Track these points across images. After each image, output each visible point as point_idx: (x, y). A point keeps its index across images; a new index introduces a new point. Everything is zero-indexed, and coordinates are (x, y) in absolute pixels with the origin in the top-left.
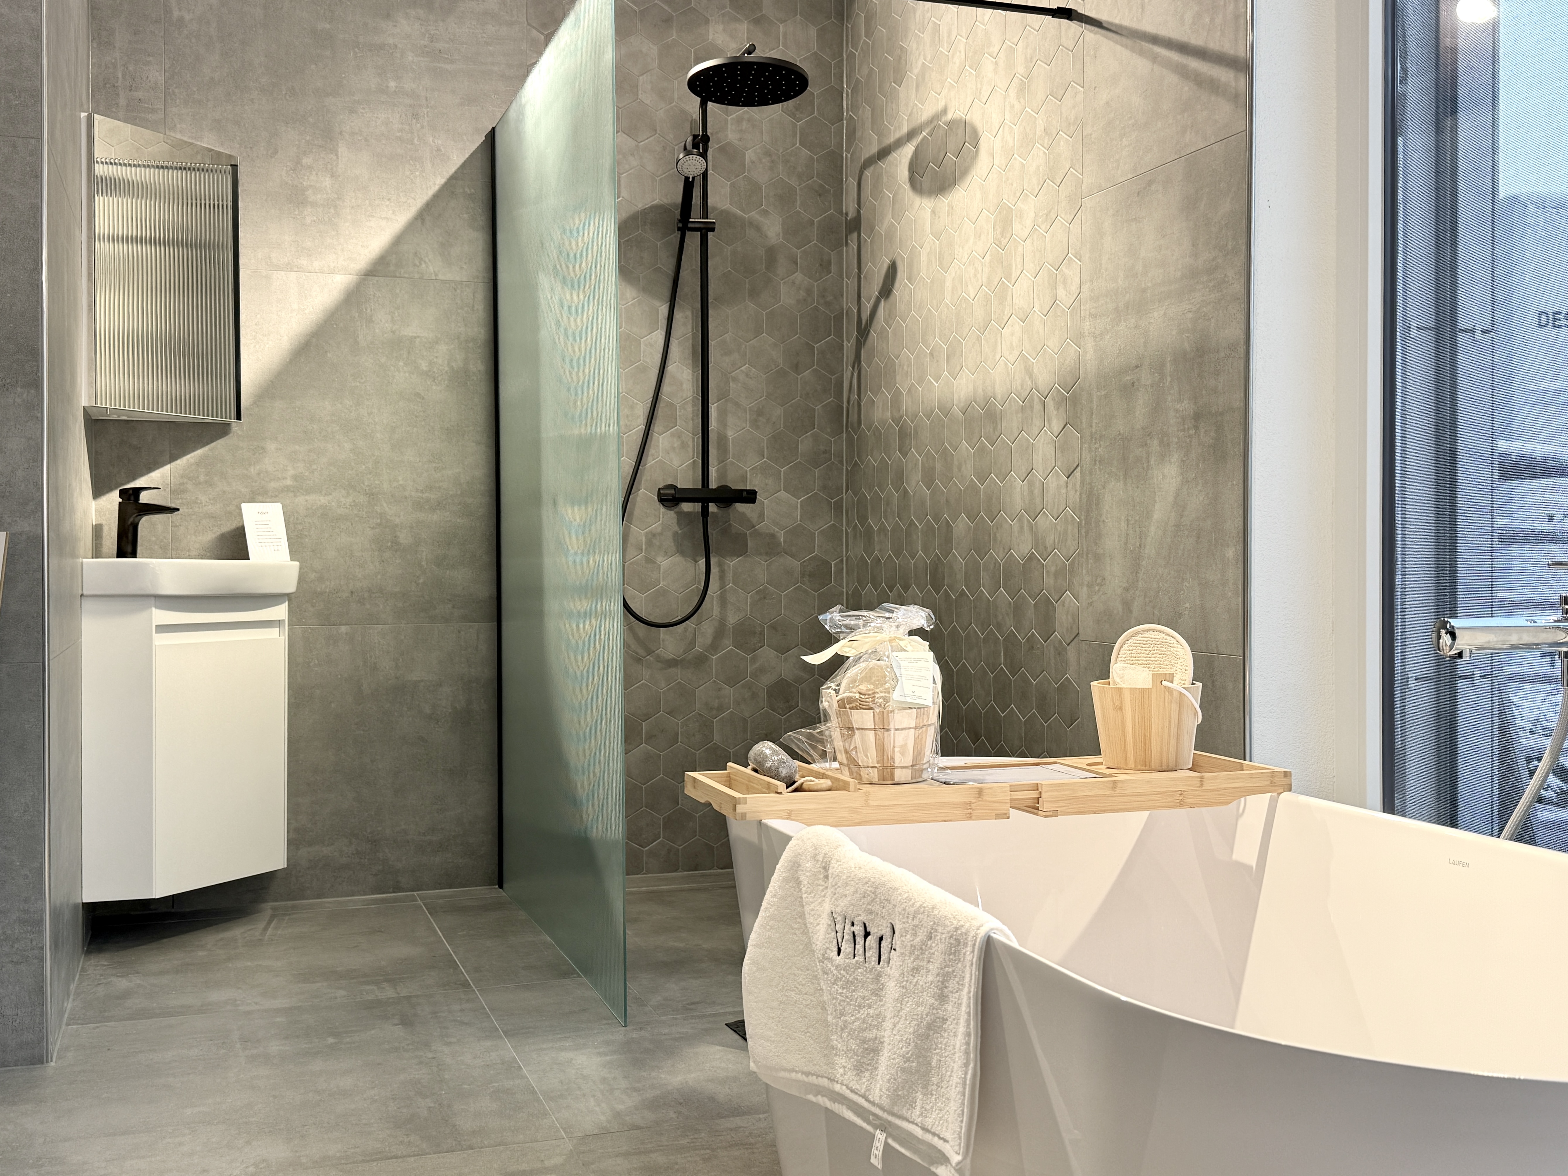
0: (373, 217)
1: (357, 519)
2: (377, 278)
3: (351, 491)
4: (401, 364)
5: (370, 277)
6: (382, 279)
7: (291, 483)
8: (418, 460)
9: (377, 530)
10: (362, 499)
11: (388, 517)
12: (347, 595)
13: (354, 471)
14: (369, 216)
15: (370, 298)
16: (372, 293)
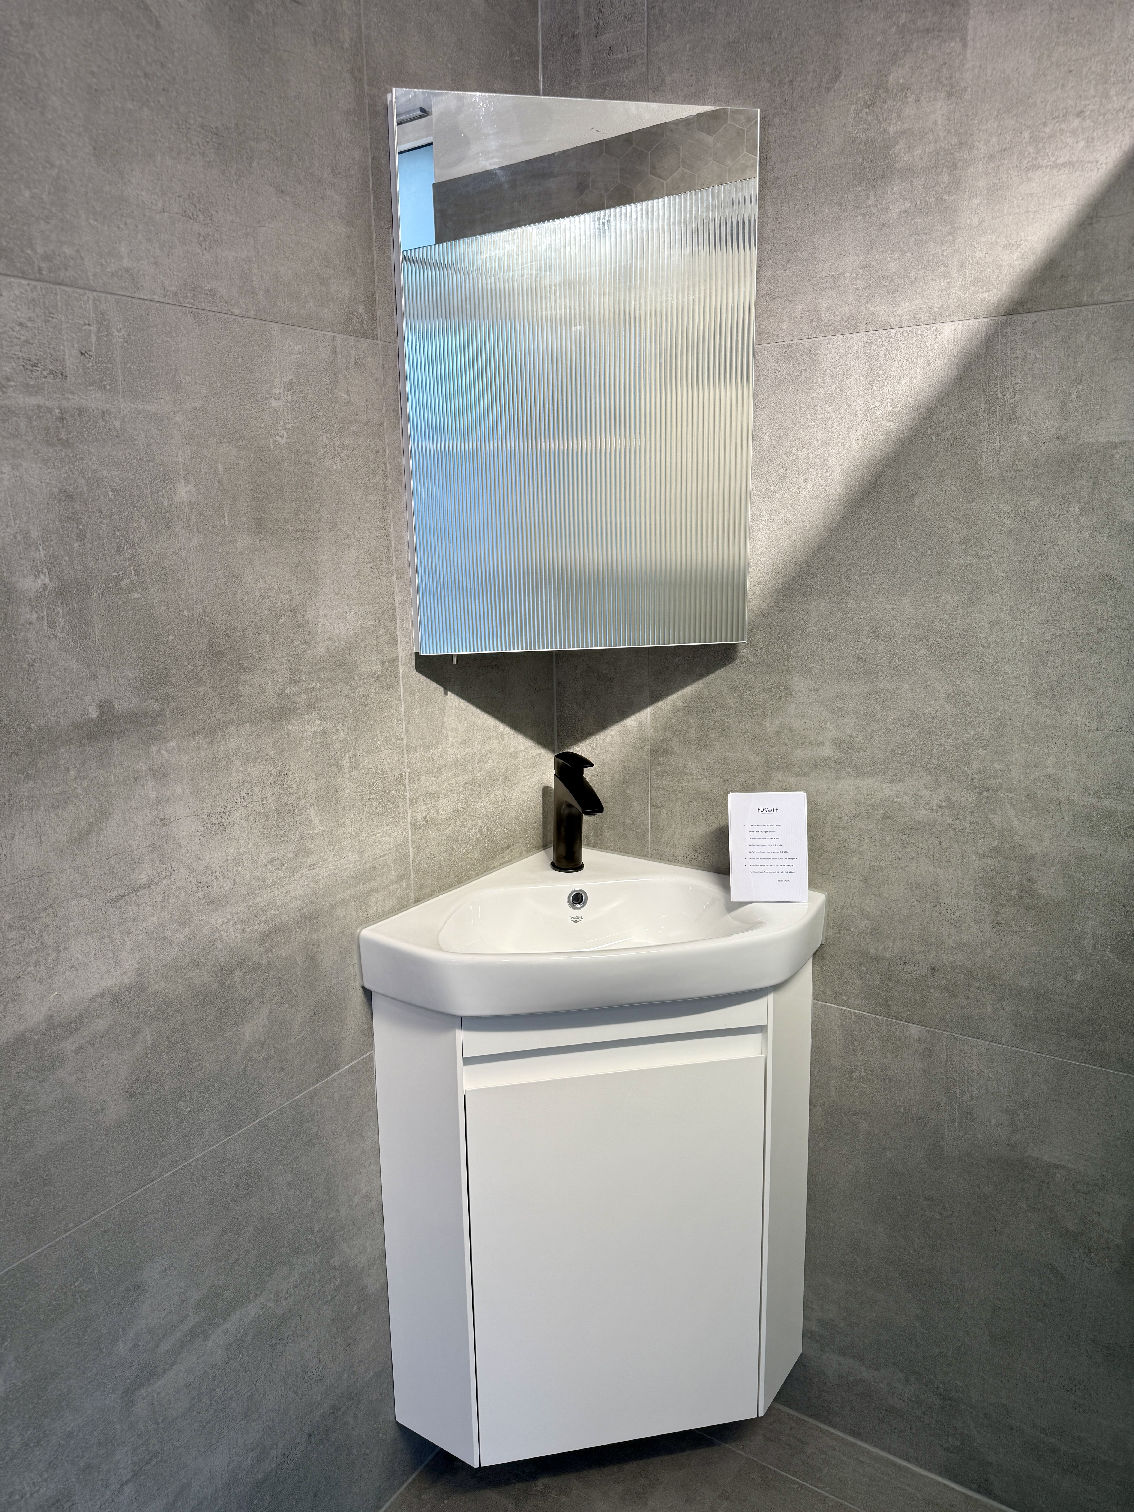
0: (1038, 167)
1: (951, 834)
2: (1033, 317)
3: (942, 779)
4: (1075, 509)
5: (1019, 317)
6: (1045, 316)
7: (832, 754)
8: (1094, 726)
9: (990, 861)
10: (966, 797)
11: (1016, 837)
12: (924, 972)
13: (951, 740)
14: (1028, 170)
15: (1014, 367)
16: (1019, 353)
